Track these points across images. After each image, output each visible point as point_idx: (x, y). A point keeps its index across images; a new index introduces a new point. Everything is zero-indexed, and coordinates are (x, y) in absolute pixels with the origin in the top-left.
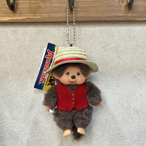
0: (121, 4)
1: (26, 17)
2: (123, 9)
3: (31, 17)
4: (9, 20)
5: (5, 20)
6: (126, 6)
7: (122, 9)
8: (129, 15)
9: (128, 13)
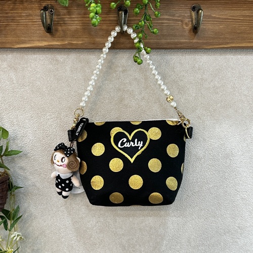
0: (185, 27)
1: (66, 42)
2: (187, 33)
3: (73, 42)
4: (45, 46)
5: (40, 45)
6: (190, 30)
7: (185, 34)
8: (195, 41)
9: (193, 39)
